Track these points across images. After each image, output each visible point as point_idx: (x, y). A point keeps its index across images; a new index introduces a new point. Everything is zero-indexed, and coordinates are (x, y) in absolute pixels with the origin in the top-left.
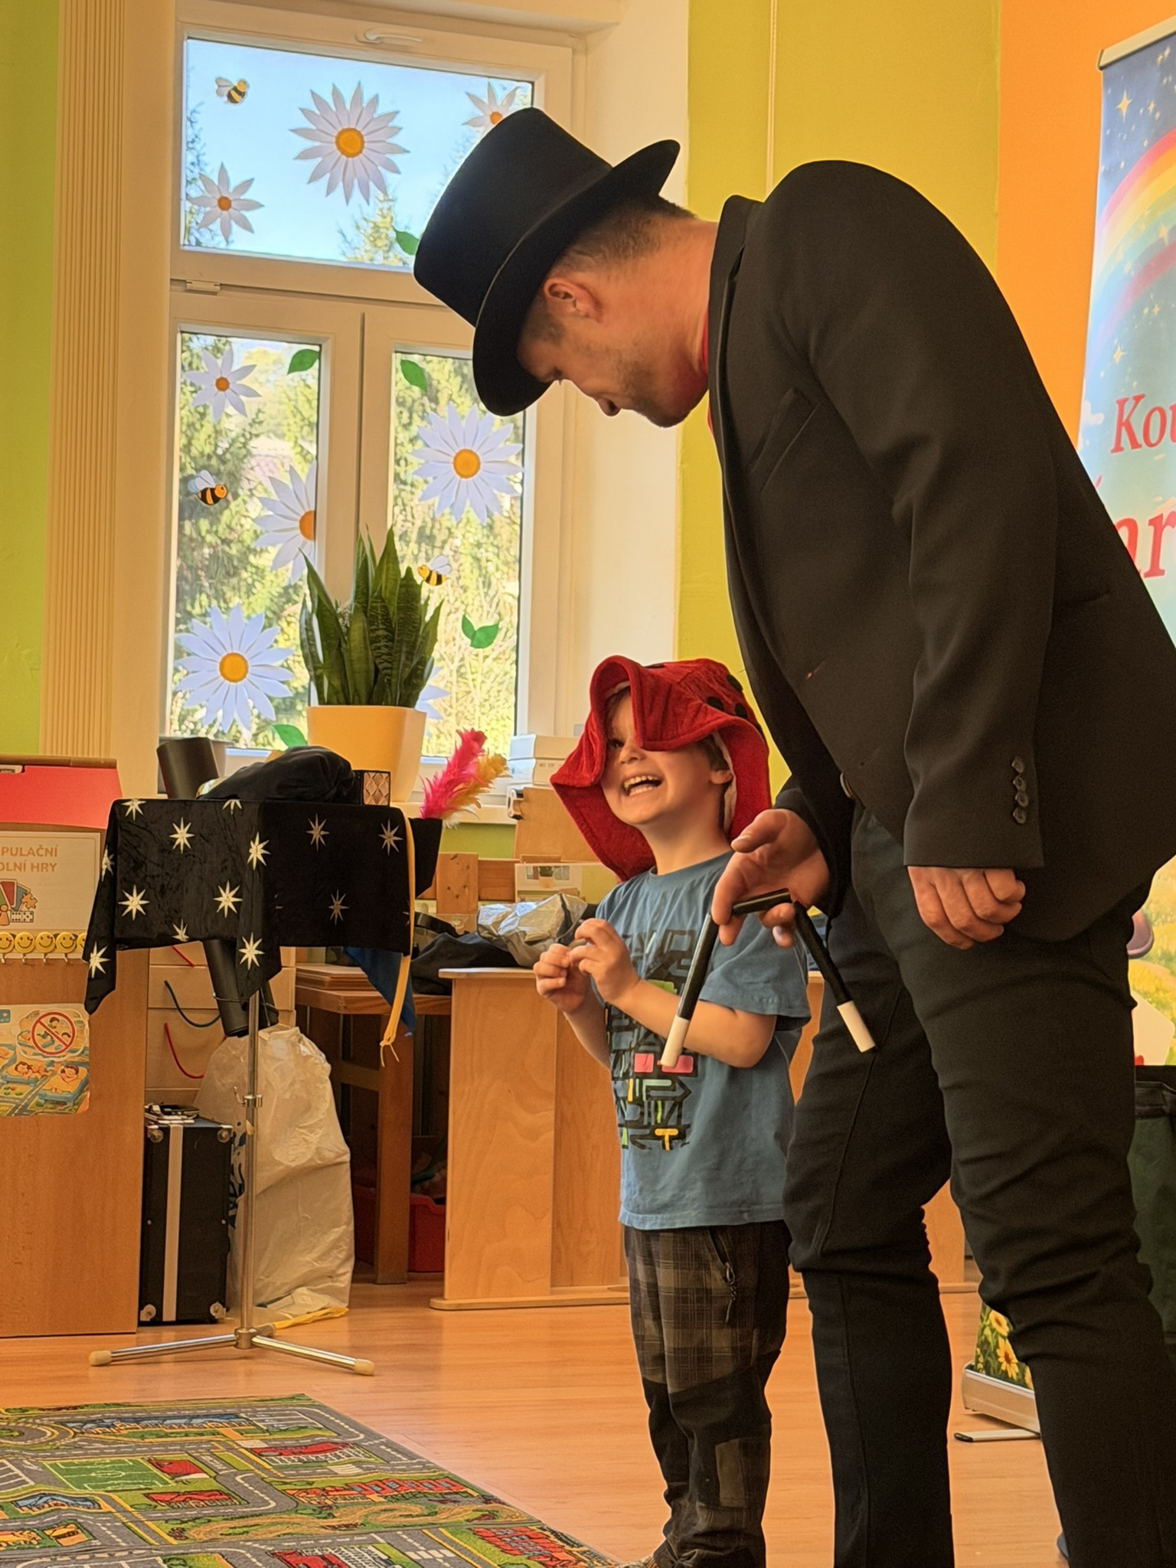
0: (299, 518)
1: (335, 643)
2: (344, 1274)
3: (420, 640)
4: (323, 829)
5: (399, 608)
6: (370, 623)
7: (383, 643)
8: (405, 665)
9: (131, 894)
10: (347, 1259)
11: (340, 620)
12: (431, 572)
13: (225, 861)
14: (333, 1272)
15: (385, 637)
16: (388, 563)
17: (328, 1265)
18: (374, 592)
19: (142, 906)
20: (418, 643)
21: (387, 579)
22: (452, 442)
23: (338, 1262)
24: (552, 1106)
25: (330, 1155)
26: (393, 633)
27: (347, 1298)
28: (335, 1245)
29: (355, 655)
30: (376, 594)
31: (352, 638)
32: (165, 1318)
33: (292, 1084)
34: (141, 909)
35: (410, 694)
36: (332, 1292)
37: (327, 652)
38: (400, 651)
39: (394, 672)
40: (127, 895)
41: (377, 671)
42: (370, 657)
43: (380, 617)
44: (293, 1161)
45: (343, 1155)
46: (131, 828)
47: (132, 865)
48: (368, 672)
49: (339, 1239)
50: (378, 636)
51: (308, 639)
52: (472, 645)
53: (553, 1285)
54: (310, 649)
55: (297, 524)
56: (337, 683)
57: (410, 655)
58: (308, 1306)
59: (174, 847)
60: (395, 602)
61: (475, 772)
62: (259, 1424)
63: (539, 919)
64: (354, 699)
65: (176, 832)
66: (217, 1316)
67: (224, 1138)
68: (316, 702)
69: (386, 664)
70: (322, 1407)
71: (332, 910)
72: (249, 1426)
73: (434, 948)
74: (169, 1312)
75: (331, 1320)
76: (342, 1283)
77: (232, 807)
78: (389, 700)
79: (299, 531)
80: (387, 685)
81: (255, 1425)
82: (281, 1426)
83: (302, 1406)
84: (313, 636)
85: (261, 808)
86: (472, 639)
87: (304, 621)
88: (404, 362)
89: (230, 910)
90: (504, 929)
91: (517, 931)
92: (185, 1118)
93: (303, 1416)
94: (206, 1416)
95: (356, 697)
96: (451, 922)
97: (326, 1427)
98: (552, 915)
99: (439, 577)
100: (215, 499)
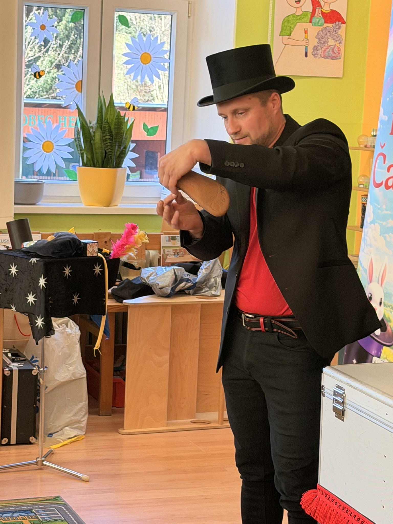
0: (75, 83)
1: (89, 140)
2: (84, 421)
3: (124, 139)
4: (70, 270)
5: (115, 128)
6: (103, 133)
7: (108, 141)
8: (117, 150)
10: (85, 414)
11: (91, 130)
12: (130, 105)
13: (30, 283)
14: (79, 420)
15: (109, 139)
16: (111, 107)
17: (77, 418)
18: (105, 120)
20: (123, 141)
21: (110, 114)
22: (140, 50)
23: (81, 416)
24: (169, 353)
25: (78, 376)
26: (113, 137)
27: (84, 430)
28: (80, 410)
29: (97, 146)
30: (106, 121)
31: (96, 139)
32: (11, 443)
33: (62, 349)
35: (120, 161)
36: (80, 428)
37: (85, 144)
38: (115, 146)
39: (113, 154)
41: (106, 153)
42: (103, 147)
43: (107, 131)
44: (63, 379)
45: (83, 375)
48: (102, 153)
49: (82, 407)
50: (106, 139)
51: (78, 138)
52: (147, 135)
53: (168, 419)
54: (78, 142)
55: (75, 86)
56: (89, 156)
57: (119, 147)
58: (70, 435)
59: (11, 274)
60: (113, 124)
61: (133, 241)
62: (39, 517)
63: (165, 278)
64: (96, 163)
65: (11, 268)
66: (32, 442)
67: (35, 372)
68: (82, 165)
69: (109, 150)
70: (65, 505)
71: (74, 301)
72: (35, 518)
73: (123, 285)
74: (13, 441)
75: (79, 441)
76: (83, 424)
77: (33, 262)
78: (111, 164)
79: (75, 89)
80: (110, 159)
81: (38, 518)
82: (48, 518)
83: (58, 504)
84: (80, 137)
85: (44, 264)
86: (147, 133)
87: (76, 131)
88: (120, 16)
89: (32, 303)
90: (150, 281)
91: (155, 283)
92: (19, 364)
93: (57, 512)
94: (20, 511)
95: (98, 163)
96: (133, 264)
97: (65, 519)
98: (170, 277)
99: (134, 107)
100: (40, 76)
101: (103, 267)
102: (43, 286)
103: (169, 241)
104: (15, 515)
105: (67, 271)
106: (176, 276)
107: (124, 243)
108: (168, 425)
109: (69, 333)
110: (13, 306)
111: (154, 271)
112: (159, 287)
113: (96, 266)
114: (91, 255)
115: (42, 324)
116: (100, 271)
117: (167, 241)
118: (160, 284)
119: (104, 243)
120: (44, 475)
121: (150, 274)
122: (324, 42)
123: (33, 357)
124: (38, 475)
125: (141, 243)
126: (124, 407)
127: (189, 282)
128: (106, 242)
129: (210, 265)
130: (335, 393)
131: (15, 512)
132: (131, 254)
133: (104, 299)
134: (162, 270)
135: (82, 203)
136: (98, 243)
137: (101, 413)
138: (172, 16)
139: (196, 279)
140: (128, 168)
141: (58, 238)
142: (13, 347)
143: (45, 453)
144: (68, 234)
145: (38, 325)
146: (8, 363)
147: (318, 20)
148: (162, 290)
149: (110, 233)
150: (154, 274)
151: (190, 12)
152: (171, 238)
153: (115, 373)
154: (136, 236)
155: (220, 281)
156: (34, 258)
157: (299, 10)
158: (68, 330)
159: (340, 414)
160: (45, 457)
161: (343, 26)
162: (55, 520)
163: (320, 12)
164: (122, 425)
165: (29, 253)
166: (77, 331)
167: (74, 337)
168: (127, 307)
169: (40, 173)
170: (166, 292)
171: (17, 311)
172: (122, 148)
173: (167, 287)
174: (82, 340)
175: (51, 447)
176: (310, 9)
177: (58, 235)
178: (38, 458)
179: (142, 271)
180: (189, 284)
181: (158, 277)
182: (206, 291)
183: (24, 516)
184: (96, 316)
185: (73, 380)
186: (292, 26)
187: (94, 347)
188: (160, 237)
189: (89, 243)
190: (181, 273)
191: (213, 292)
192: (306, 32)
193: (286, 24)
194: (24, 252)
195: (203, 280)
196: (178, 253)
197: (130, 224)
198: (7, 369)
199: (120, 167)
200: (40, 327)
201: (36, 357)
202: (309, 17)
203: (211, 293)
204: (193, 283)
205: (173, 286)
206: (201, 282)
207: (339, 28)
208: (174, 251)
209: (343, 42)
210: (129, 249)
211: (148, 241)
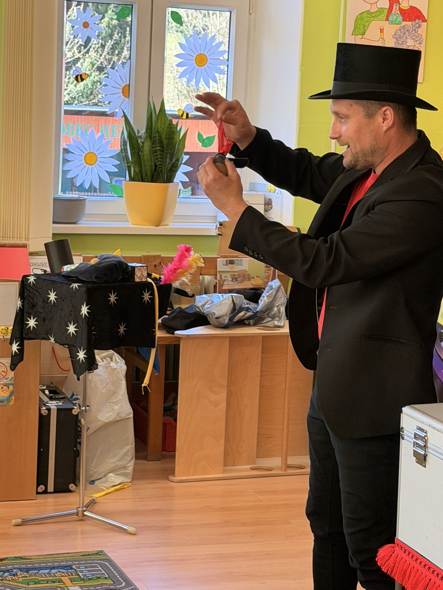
0: (122, 88)
1: (137, 151)
3: (176, 151)
4: (116, 296)
5: (166, 138)
6: (153, 144)
7: (159, 153)
8: (169, 163)
9: (30, 319)
10: (132, 459)
11: (139, 140)
12: (184, 112)
13: (71, 311)
14: (125, 466)
15: (160, 150)
16: (162, 115)
17: (122, 463)
18: (155, 129)
19: (35, 324)
20: (175, 153)
21: (161, 122)
22: (194, 50)
23: (127, 461)
24: (226, 391)
25: (124, 416)
26: (164, 148)
27: (131, 477)
28: (126, 454)
29: (146, 158)
30: (156, 130)
31: (144, 150)
32: (49, 491)
33: (106, 385)
34: (35, 326)
35: (171, 176)
36: (125, 475)
37: (133, 156)
38: (167, 158)
39: (164, 167)
40: (29, 319)
41: (156, 166)
42: (153, 160)
43: (157, 141)
44: (107, 419)
45: (130, 415)
46: (31, 290)
47: (31, 306)
48: (151, 166)
49: (128, 451)
50: (156, 150)
51: (124, 149)
52: (202, 146)
53: (225, 465)
54: (125, 154)
55: (121, 91)
56: (137, 170)
57: (171, 160)
58: (113, 482)
59: (49, 301)
60: (164, 134)
61: (186, 264)
62: (80, 574)
63: (222, 307)
64: (145, 178)
65: (50, 295)
66: (72, 489)
67: (76, 412)
68: (128, 179)
69: (160, 163)
70: (109, 561)
71: (120, 331)
72: (76, 575)
73: (175, 314)
74: (51, 488)
75: (123, 490)
76: (129, 470)
77: (74, 288)
78: (162, 179)
79: (121, 94)
80: (160, 173)
81: (78, 575)
82: (90, 575)
83: (101, 560)
84: (127, 148)
85: (87, 289)
86: (202, 143)
87: (122, 141)
88: (172, 12)
89: (73, 333)
90: (206, 310)
91: (211, 312)
92: (58, 402)
93: (100, 568)
94: (58, 567)
95: (146, 177)
96: (186, 290)
97: (109, 577)
98: (227, 305)
99: (187, 114)
100: (82, 80)
101: (153, 294)
102: (85, 315)
103: (227, 265)
104: (53, 571)
105: (113, 298)
106: (234, 304)
107: (176, 267)
108: (224, 471)
109: (114, 368)
110: (51, 337)
111: (210, 298)
112: (215, 316)
113: (145, 293)
114: (140, 281)
115: (84, 357)
116: (149, 298)
117: (224, 265)
118: (216, 313)
119: (153, 267)
120: (85, 527)
121: (205, 302)
122: (402, 42)
123: (73, 395)
124: (79, 527)
125: (195, 267)
126: (175, 451)
127: (249, 312)
128: (155, 266)
129: (272, 292)
130: (416, 436)
131: (53, 568)
132: (184, 279)
133: (154, 330)
134: (219, 298)
135: (129, 222)
136: (147, 266)
137: (149, 457)
138: (231, 12)
139: (257, 308)
140: (180, 184)
141: (103, 261)
142: (50, 383)
143: (86, 502)
144: (114, 257)
145: (80, 359)
146: (46, 401)
147: (395, 17)
148: (219, 319)
149: (160, 256)
150: (209, 302)
151: (251, 8)
152: (229, 261)
153: (165, 413)
154: (190, 259)
155: (284, 310)
156: (75, 283)
157: (374, 6)
158: (113, 364)
159: (422, 460)
160: (87, 507)
161: (425, 24)
162: (98, 578)
163: (398, 8)
164: (172, 472)
165: (70, 278)
166: (123, 365)
167: (119, 372)
168: (179, 339)
169: (81, 189)
170: (223, 322)
171: (56, 342)
172: (174, 160)
173: (225, 317)
174: (128, 376)
175: (93, 495)
176: (387, 6)
177: (102, 258)
178: (79, 507)
179: (197, 298)
180: (249, 314)
181: (214, 305)
182: (268, 322)
183: (63, 573)
184: (144, 349)
185: (118, 421)
186: (367, 24)
187: (143, 383)
188: (216, 261)
189: (137, 267)
190: (240, 301)
191: (276, 323)
192: (382, 31)
193: (359, 22)
194: (63, 276)
195: (264, 309)
196: (236, 279)
197: (184, 245)
198: (44, 408)
199: (173, 182)
200: (82, 360)
201: (77, 395)
202: (386, 14)
203: (274, 324)
204: (253, 312)
205: (231, 315)
206: (263, 312)
207: (419, 27)
208: (232, 277)
209: (424, 43)
210: (182, 274)
211: (203, 265)
